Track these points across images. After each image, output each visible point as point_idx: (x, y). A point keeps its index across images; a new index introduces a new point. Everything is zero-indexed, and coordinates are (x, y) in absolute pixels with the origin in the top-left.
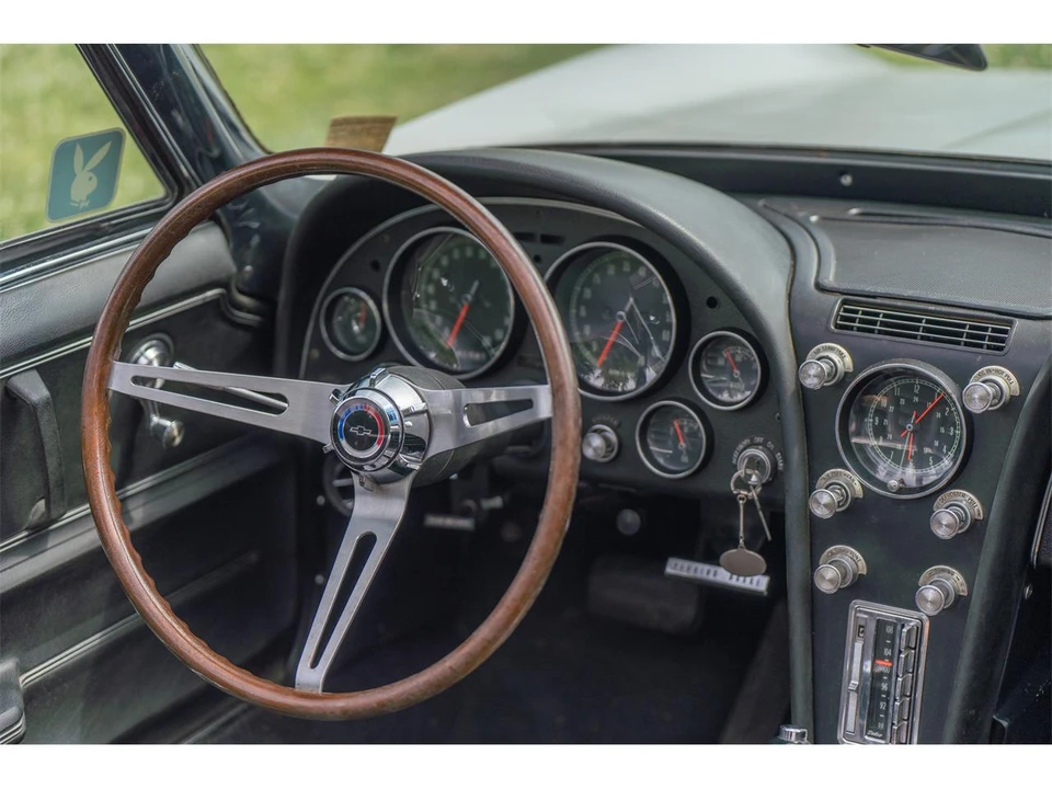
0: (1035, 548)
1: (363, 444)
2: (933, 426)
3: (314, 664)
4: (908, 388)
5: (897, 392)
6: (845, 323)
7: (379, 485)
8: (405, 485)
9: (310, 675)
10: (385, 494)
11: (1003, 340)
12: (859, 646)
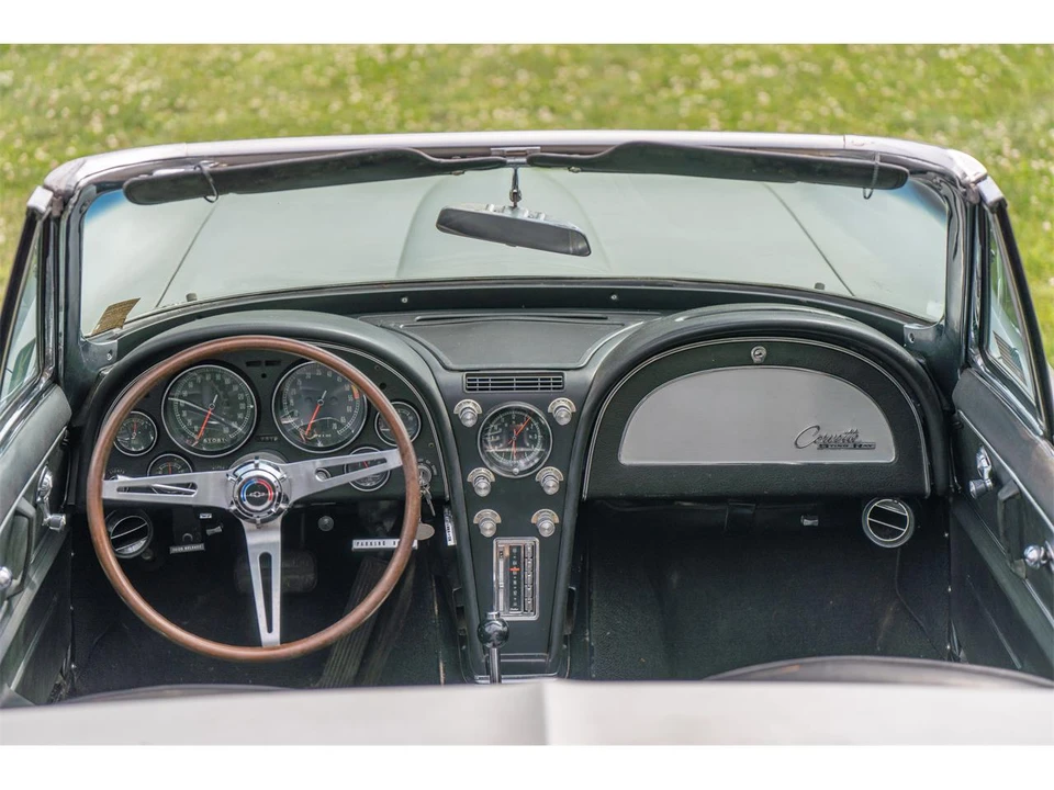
0: (586, 490)
1: (260, 502)
2: (525, 435)
3: (270, 630)
4: (508, 419)
5: (503, 420)
6: (471, 387)
7: (263, 525)
8: (278, 521)
9: (270, 636)
10: (268, 529)
11: (563, 384)
12: (501, 563)
